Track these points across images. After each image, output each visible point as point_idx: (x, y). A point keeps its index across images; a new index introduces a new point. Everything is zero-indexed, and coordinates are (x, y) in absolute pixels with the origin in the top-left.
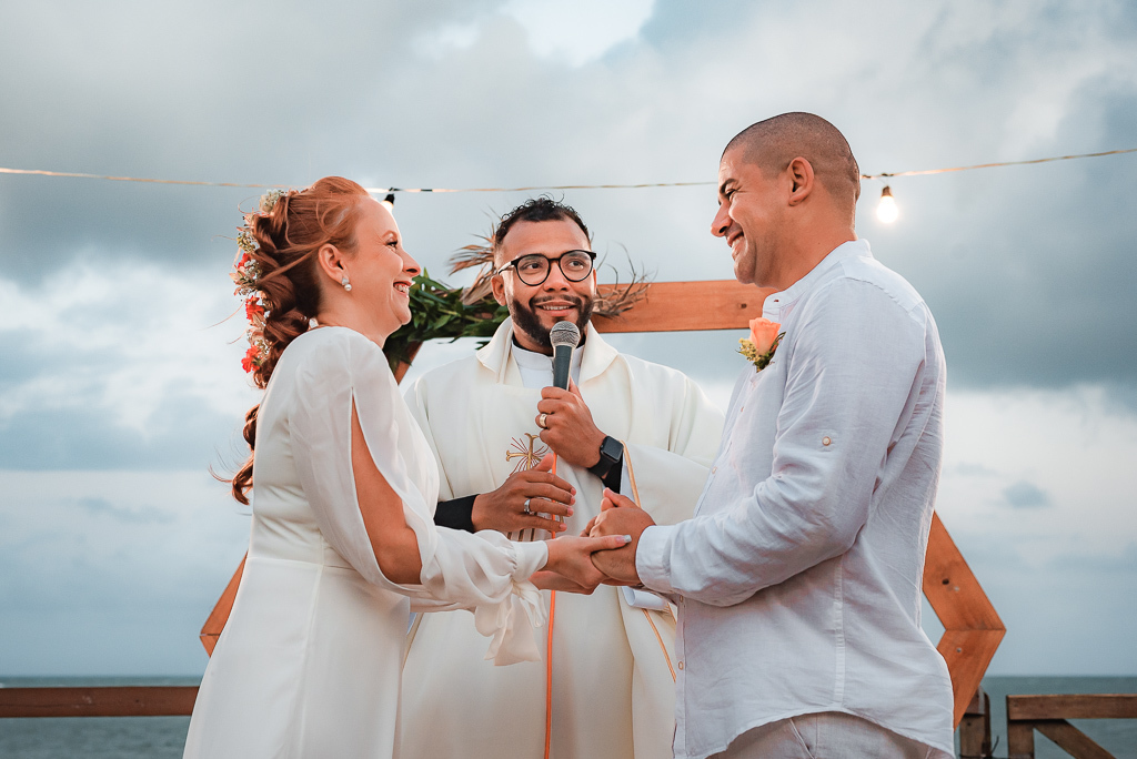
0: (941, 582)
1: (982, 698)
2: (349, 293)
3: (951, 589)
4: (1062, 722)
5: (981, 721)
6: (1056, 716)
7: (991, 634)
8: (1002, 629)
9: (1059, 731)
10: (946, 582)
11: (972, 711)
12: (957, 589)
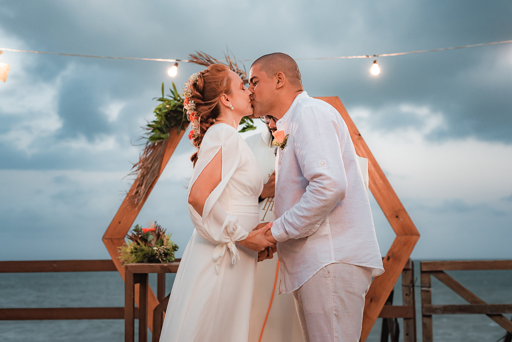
0: (395, 216)
1: (411, 263)
2: (232, 110)
3: (399, 220)
4: (441, 272)
5: (410, 272)
6: (439, 269)
7: (414, 237)
8: (418, 235)
9: (441, 275)
10: (397, 217)
11: (407, 267)
12: (401, 220)
